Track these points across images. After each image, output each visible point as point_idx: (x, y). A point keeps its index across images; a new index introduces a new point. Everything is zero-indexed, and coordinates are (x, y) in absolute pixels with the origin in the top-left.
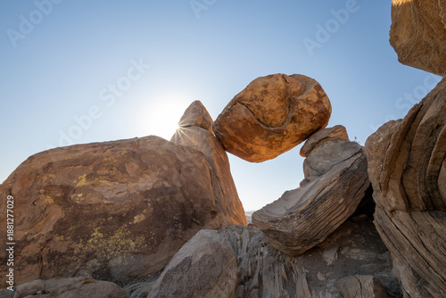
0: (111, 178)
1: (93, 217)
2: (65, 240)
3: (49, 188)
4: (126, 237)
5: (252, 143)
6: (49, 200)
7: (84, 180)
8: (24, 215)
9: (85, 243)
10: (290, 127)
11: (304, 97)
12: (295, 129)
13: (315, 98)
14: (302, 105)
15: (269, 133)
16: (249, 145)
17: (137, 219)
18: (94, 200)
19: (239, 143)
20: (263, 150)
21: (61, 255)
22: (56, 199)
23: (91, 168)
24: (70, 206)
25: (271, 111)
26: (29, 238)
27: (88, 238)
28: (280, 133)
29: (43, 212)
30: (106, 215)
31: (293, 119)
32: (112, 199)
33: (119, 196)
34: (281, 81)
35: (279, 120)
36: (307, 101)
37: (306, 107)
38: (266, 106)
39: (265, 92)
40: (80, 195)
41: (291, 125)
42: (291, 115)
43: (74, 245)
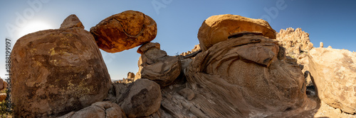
0: (69, 51)
1: (66, 74)
2: (55, 88)
3: (36, 56)
4: (85, 86)
5: (116, 41)
6: (39, 64)
7: (54, 51)
8: (29, 73)
9: (66, 89)
10: (139, 37)
11: (150, 26)
12: (141, 39)
13: (153, 29)
14: (148, 30)
15: (128, 38)
16: (114, 42)
17: (88, 76)
18: (64, 64)
19: (107, 41)
20: (120, 46)
21: (56, 95)
22: (42, 63)
23: (55, 44)
24: (51, 67)
25: (133, 27)
26: (37, 86)
27: (67, 86)
28: (134, 39)
29: (38, 71)
30: (73, 73)
31: (142, 35)
32: (73, 63)
33: (76, 62)
34: (142, 16)
35: (135, 33)
36: (150, 29)
37: (149, 31)
38: (131, 25)
39: (133, 18)
40: (55, 61)
41: (140, 37)
42: (142, 32)
43: (61, 90)
